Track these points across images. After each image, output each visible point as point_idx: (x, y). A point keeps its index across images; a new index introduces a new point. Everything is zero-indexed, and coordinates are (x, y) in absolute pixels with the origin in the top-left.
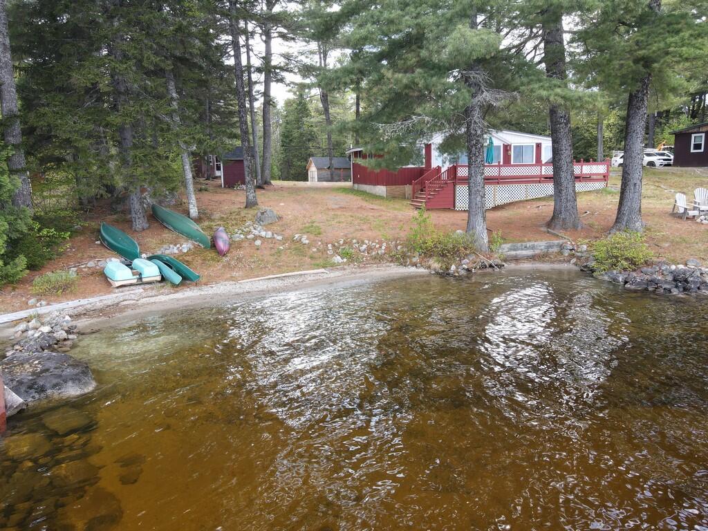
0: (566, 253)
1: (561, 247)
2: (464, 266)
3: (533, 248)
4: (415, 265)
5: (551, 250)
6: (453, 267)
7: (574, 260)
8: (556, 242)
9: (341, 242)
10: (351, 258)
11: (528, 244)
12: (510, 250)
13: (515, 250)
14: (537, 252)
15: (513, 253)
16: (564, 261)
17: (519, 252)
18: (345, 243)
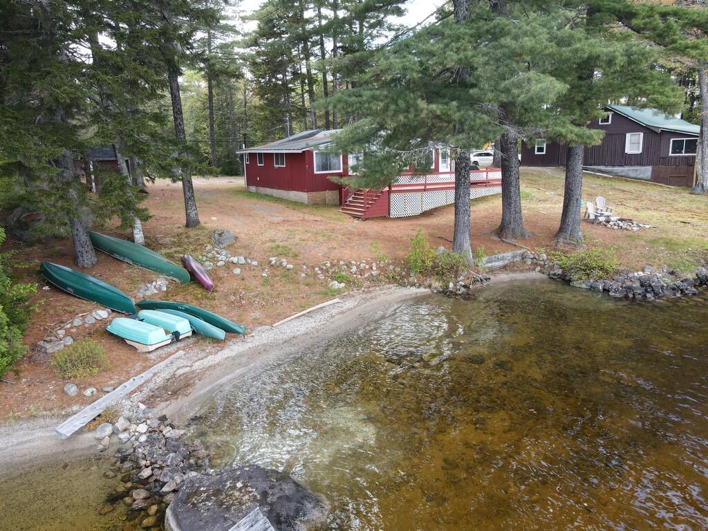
0: (529, 262)
1: (523, 257)
2: (461, 283)
3: (503, 259)
4: (413, 285)
5: (515, 260)
6: (451, 285)
7: (538, 268)
8: (519, 252)
9: (329, 265)
10: (350, 283)
11: (500, 256)
12: (488, 262)
13: (490, 262)
14: (506, 262)
15: (490, 265)
16: (529, 270)
17: (493, 264)
18: (333, 265)
